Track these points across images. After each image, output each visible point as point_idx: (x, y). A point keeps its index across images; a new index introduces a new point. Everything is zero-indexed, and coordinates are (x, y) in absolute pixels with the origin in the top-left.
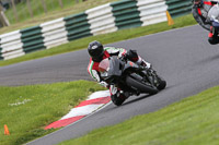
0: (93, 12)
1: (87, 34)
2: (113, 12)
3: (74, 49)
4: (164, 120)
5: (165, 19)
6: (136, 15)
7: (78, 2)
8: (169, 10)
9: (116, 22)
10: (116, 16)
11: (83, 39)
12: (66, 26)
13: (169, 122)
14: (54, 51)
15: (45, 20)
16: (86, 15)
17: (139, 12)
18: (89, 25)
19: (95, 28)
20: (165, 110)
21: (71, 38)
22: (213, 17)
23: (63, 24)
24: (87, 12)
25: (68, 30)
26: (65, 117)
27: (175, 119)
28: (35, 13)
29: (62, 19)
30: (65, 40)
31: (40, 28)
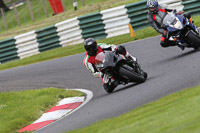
0: (61, 25)
1: (57, 45)
2: (80, 25)
3: (45, 59)
4: (127, 124)
5: (128, 31)
6: (101, 28)
7: (48, 16)
8: (132, 23)
9: (83, 34)
10: (83, 29)
11: (53, 50)
12: (38, 38)
13: (132, 125)
14: (27, 62)
15: (19, 33)
16: (56, 28)
17: (104, 25)
18: (59, 37)
19: (64, 40)
20: (128, 115)
21: (42, 49)
22: (169, 23)
23: (35, 36)
24: (56, 25)
25: (39, 42)
26: (37, 122)
27: (137, 122)
28: (9, 26)
29: (33, 32)
30: (36, 51)
31: (14, 40)
